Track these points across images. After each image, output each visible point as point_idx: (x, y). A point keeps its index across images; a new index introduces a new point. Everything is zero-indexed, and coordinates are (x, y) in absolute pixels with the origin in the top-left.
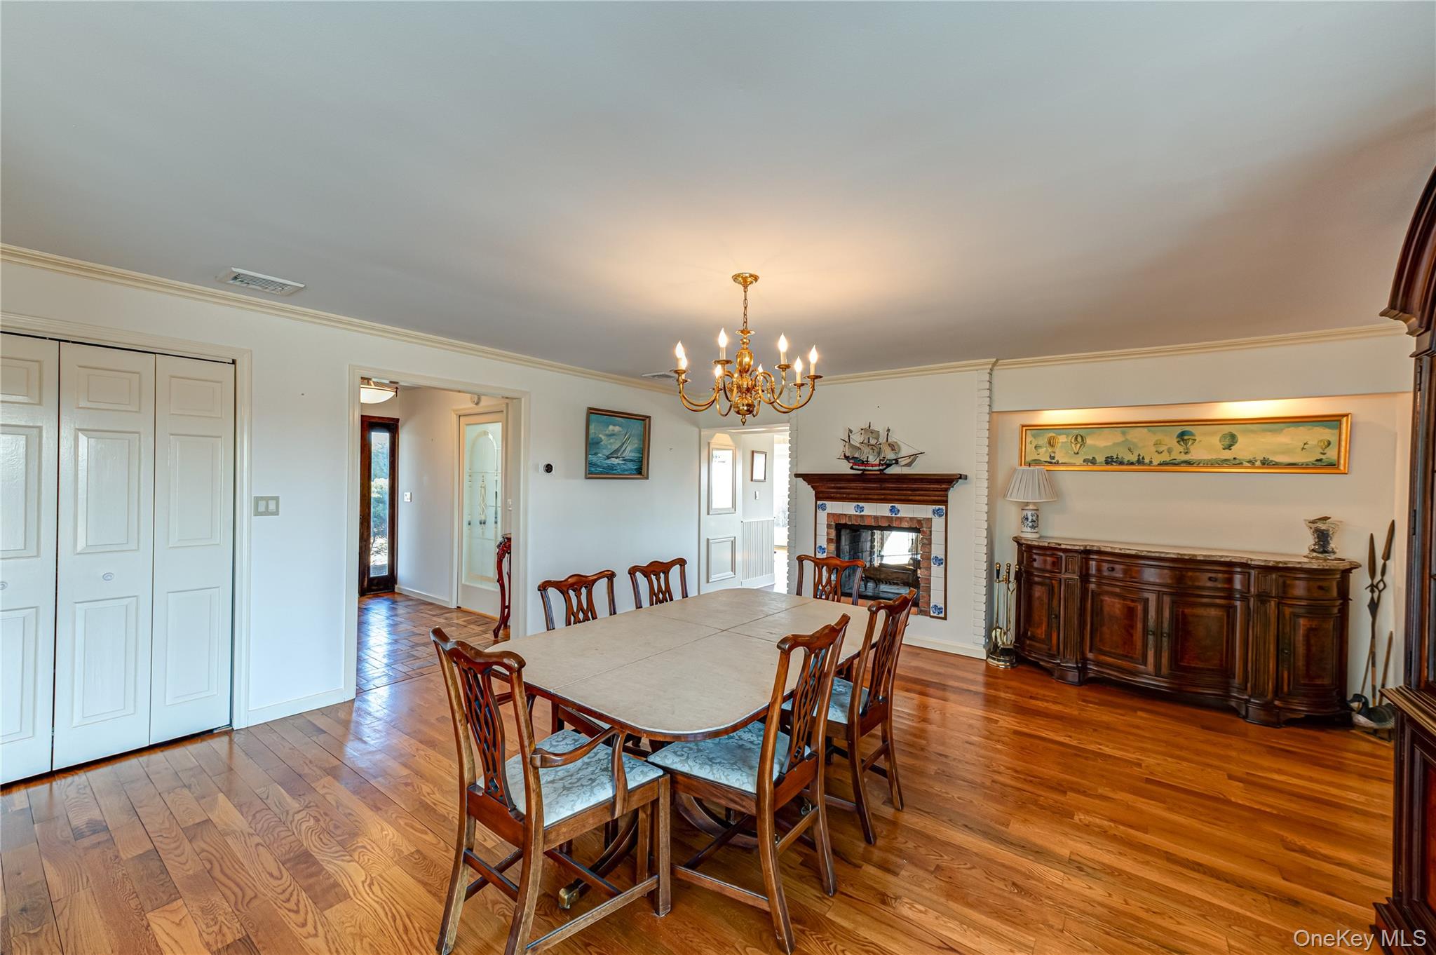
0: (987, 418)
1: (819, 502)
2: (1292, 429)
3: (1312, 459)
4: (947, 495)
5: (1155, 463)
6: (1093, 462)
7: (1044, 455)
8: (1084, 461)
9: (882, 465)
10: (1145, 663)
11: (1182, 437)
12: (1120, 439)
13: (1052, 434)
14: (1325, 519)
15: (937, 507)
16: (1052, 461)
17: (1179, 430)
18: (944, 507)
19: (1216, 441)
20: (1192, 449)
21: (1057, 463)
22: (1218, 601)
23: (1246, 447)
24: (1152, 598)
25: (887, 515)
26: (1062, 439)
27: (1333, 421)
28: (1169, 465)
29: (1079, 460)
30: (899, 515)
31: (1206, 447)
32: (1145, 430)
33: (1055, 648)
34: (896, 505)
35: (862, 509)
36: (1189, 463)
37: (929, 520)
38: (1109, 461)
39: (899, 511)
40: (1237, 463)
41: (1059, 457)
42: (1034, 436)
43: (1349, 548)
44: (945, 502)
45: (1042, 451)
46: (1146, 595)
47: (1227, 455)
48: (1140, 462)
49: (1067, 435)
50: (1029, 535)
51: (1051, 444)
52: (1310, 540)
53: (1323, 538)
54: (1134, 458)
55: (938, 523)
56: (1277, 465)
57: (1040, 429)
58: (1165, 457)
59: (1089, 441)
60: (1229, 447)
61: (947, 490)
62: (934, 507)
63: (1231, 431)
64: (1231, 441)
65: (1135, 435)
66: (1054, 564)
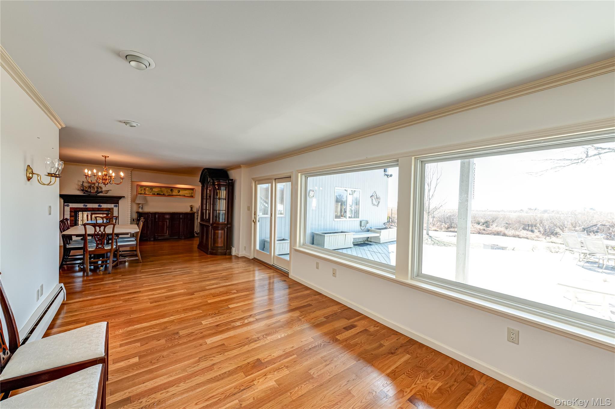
0: (131, 182)
1: (65, 204)
2: (189, 190)
3: (190, 195)
4: (118, 202)
5: (167, 195)
6: (154, 194)
7: (143, 192)
8: (153, 194)
9: (97, 193)
10: (166, 233)
11: (171, 190)
12: (160, 190)
13: (145, 187)
14: (192, 205)
15: (115, 205)
16: (145, 194)
17: (171, 189)
18: (118, 205)
19: (177, 191)
20: (173, 193)
21: (146, 194)
22: (178, 220)
23: (182, 193)
24: (168, 221)
25: (97, 207)
26: (147, 189)
27: (192, 189)
28: (169, 195)
29: (151, 194)
30: (102, 207)
31: (175, 192)
32: (165, 188)
33: (148, 235)
34: (101, 204)
35: (86, 206)
36: (172, 195)
37: (113, 208)
38: (158, 194)
39: (102, 206)
40: (180, 196)
41: (147, 193)
42: (140, 187)
43: (195, 210)
44: (118, 203)
45: (143, 191)
46: (166, 220)
47: (178, 194)
48: (164, 195)
49: (149, 188)
50: (140, 210)
51: (145, 189)
52: (190, 209)
53: (192, 208)
54: (163, 194)
55: (115, 209)
56: (186, 196)
57: (142, 186)
58: (168, 194)
59: (153, 190)
60: (179, 193)
61: (119, 200)
62: (114, 205)
63: (179, 190)
64: (179, 192)
65: (163, 189)
66: (147, 216)
